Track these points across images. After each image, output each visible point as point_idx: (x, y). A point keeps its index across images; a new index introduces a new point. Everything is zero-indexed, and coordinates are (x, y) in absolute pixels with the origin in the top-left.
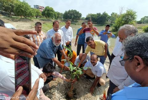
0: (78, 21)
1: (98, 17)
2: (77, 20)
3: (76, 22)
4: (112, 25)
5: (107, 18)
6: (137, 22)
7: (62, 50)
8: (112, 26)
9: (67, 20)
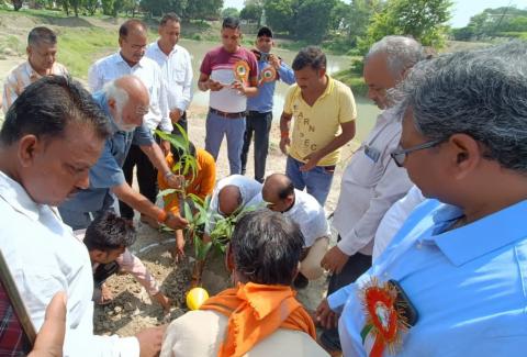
0: (210, 23)
1: (294, 7)
2: (203, 18)
3: (201, 26)
4: (353, 45)
5: (332, 13)
6: (455, 30)
7: (150, 144)
8: (353, 51)
9: (160, 19)
